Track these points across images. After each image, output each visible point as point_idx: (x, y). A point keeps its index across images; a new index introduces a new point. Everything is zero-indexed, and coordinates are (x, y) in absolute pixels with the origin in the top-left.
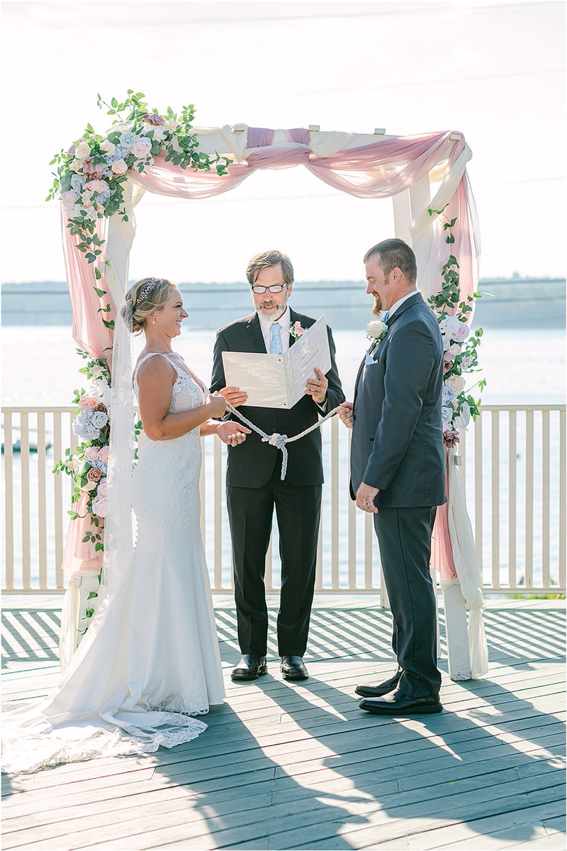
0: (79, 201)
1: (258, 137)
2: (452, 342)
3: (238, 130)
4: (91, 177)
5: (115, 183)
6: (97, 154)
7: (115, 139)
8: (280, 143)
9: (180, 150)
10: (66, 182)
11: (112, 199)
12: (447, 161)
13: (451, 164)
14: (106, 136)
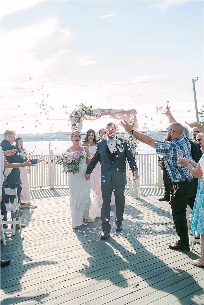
0: (74, 121)
1: (102, 110)
2: (134, 143)
3: (99, 109)
4: (75, 117)
5: (79, 118)
6: (77, 113)
7: (79, 111)
8: (106, 111)
9: (90, 113)
10: (72, 118)
11: (79, 120)
12: (133, 114)
13: (134, 114)
14: (78, 111)
